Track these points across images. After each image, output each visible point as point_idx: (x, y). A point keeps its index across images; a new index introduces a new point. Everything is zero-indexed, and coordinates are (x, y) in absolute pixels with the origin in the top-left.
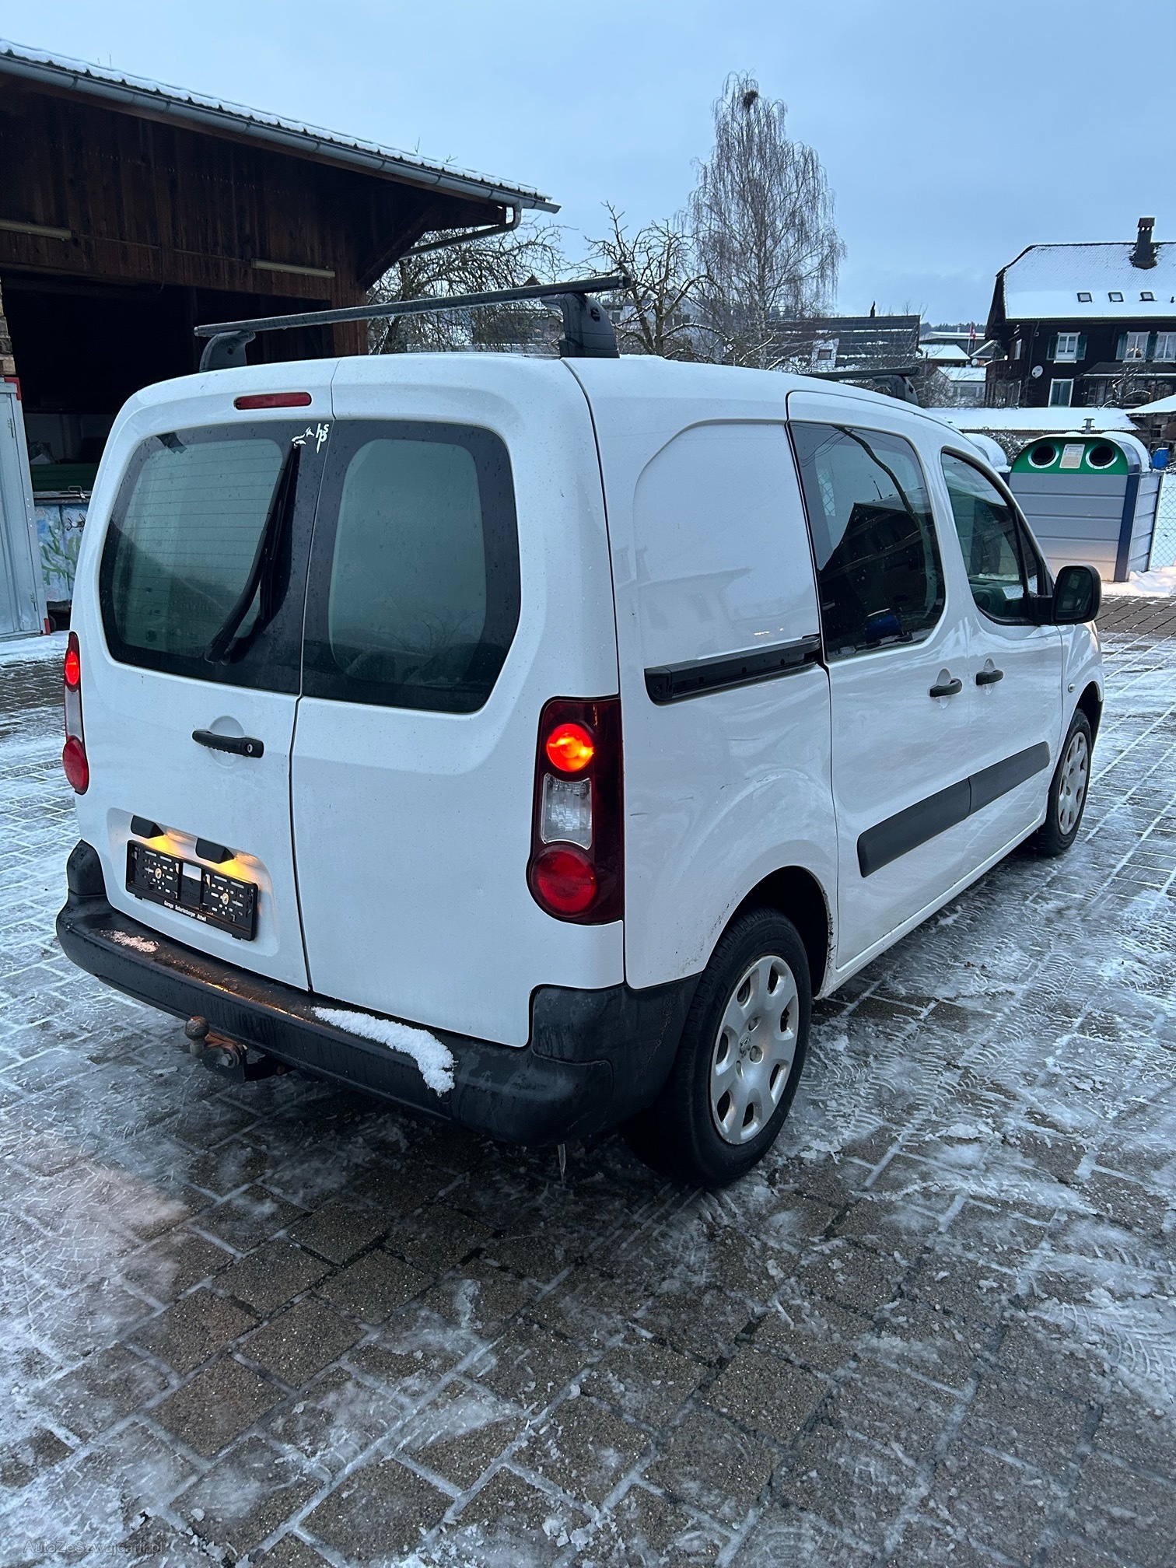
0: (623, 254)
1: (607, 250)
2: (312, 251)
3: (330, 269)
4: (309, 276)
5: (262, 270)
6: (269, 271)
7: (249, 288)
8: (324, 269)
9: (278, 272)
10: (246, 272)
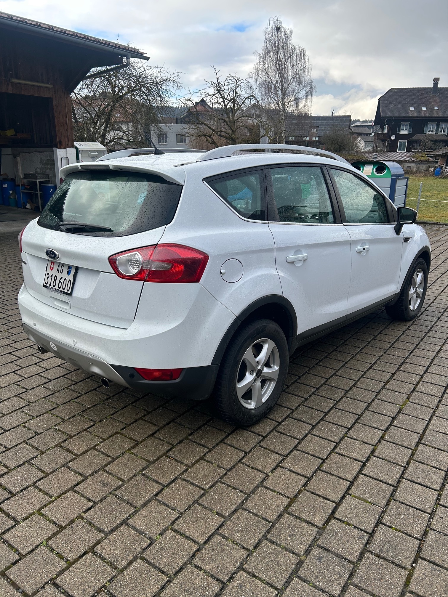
0: (219, 87)
1: (213, 85)
2: (42, 76)
3: (51, 84)
4: (41, 87)
5: (16, 83)
6: (20, 84)
7: (10, 91)
8: (48, 83)
9: (25, 84)
10: (8, 84)
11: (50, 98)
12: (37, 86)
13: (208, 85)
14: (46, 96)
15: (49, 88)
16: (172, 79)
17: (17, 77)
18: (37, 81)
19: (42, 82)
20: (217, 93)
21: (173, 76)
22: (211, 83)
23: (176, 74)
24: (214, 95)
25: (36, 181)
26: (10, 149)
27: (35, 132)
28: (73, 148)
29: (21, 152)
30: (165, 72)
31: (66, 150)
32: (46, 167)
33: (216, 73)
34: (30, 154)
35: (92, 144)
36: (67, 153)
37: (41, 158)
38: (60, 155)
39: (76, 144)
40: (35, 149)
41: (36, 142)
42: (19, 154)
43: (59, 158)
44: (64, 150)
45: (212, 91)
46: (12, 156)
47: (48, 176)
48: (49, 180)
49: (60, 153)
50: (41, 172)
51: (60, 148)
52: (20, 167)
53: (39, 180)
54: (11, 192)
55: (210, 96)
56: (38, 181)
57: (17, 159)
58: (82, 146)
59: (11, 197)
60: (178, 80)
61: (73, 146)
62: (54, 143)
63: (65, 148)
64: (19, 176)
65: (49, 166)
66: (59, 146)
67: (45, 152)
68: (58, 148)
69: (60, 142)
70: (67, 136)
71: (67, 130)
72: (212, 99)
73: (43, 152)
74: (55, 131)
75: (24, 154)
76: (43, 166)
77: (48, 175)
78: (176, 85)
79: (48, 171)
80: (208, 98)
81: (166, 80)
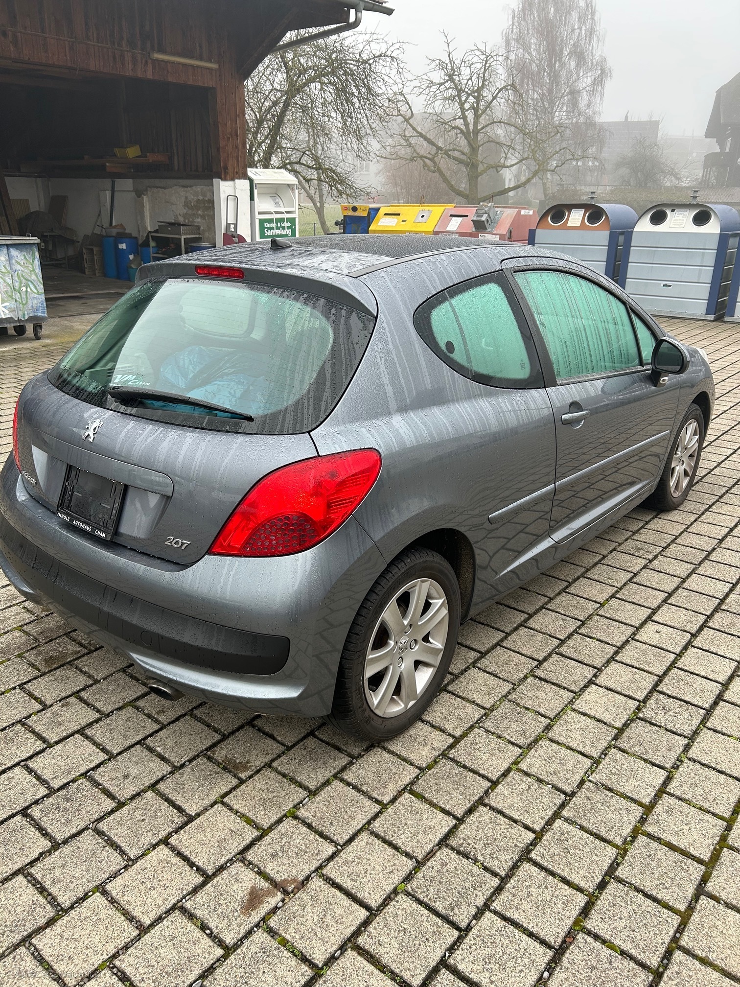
0: (452, 69)
1: (441, 65)
2: (200, 47)
3: (215, 62)
4: (198, 67)
5: (159, 61)
6: (165, 62)
7: (149, 75)
8: (210, 61)
9: (173, 63)
10: (146, 62)
11: (213, 89)
12: (193, 66)
13: (433, 65)
14: (206, 85)
15: (210, 69)
16: (389, 53)
17: (161, 50)
18: (192, 57)
19: (201, 59)
20: (447, 81)
21: (392, 49)
22: (437, 62)
23: (397, 46)
24: (441, 84)
25: (180, 239)
26: (131, 181)
27: (175, 151)
28: (246, 179)
29: (150, 187)
30: (381, 41)
31: (235, 183)
32: (194, 214)
33: (448, 44)
34: (166, 191)
35: (275, 173)
36: (235, 188)
37: (186, 198)
38: (224, 192)
39: (251, 172)
40: (175, 181)
41: (176, 168)
42: (147, 191)
43: (223, 196)
44: (230, 183)
45: (438, 76)
46: (134, 194)
47: (199, 229)
48: (200, 236)
49: (224, 188)
50: (184, 221)
51: (225, 179)
52: (147, 214)
53: (185, 237)
54: (131, 257)
55: (435, 87)
56: (183, 237)
57: (143, 198)
58: (258, 174)
59: (133, 266)
60: (400, 57)
61: (245, 176)
62: (214, 170)
63: (233, 179)
64: (146, 228)
65: (200, 212)
66: (223, 176)
67: (194, 187)
68: (222, 180)
69: (226, 168)
70: (237, 157)
71: (237, 147)
72: (438, 91)
73: (191, 186)
74: (218, 149)
75: (155, 190)
76: (190, 212)
77: (198, 227)
78: (396, 64)
79: (199, 220)
80: (432, 90)
81: (381, 55)
